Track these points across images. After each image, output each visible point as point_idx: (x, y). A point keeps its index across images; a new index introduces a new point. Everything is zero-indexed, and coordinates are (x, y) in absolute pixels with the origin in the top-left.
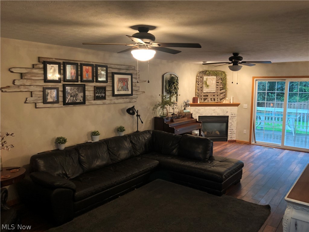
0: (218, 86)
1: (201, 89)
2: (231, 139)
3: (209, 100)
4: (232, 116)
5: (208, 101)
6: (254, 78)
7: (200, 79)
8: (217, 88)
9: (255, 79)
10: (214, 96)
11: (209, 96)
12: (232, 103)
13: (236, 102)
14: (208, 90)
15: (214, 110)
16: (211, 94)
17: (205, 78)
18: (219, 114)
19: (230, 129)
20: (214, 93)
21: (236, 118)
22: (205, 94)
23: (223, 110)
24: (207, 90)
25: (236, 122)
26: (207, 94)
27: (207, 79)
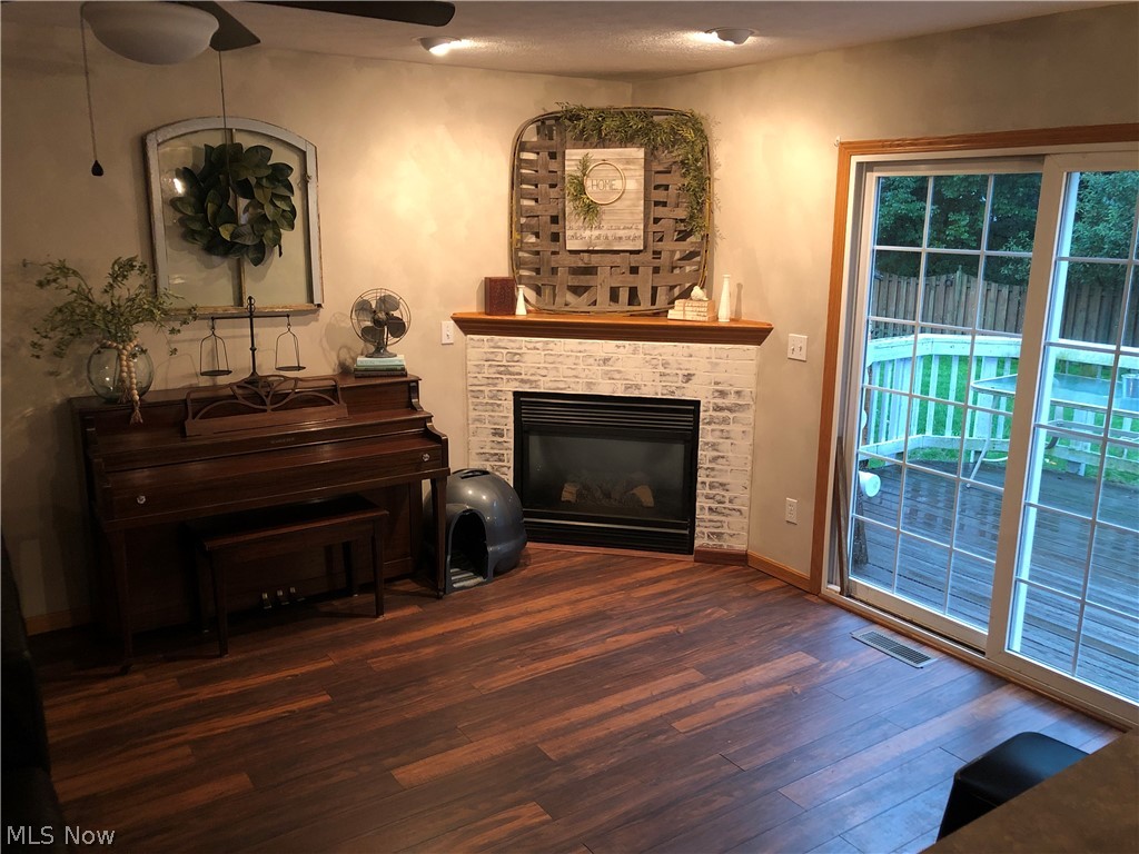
0: (659, 211)
1: (555, 228)
2: (716, 542)
3: (603, 295)
4: (720, 401)
5: (595, 303)
6: (847, 149)
7: (546, 166)
8: (656, 221)
9: (855, 159)
10: (634, 270)
11: (603, 273)
12: (724, 317)
13: (753, 316)
14: (596, 233)
15: (606, 361)
16: (617, 259)
17: (574, 156)
18: (637, 387)
19: (708, 480)
20: (638, 252)
21: (748, 416)
22: (578, 262)
23: (665, 364)
24: (587, 233)
25: (744, 445)
26: (595, 259)
27: (584, 165)
